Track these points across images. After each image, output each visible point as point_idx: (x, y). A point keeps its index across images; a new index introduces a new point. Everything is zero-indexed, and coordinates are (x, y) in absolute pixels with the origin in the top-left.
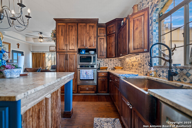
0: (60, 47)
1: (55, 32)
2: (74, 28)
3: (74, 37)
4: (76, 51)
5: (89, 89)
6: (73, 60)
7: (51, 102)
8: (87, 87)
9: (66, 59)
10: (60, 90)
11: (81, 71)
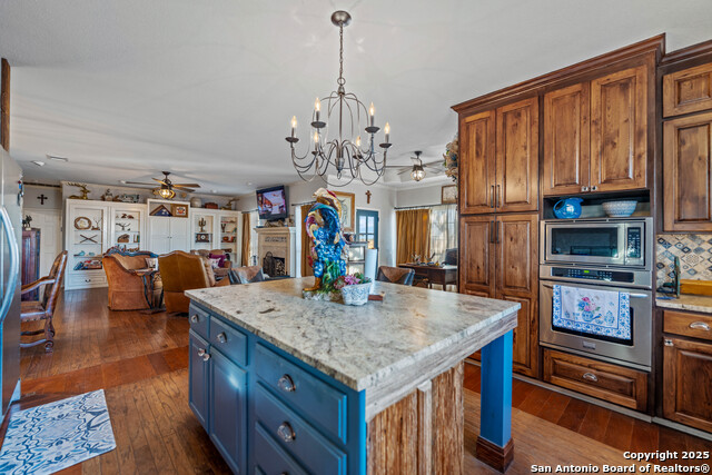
0: (471, 195)
1: (456, 147)
2: (525, 118)
3: (523, 154)
4: (534, 206)
5: (599, 377)
6: (521, 242)
7: (433, 404)
8: (589, 367)
9: (494, 240)
10: (460, 370)
11: (555, 290)
